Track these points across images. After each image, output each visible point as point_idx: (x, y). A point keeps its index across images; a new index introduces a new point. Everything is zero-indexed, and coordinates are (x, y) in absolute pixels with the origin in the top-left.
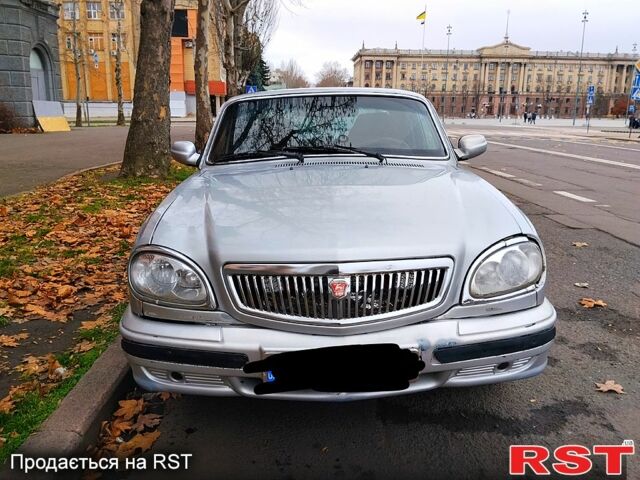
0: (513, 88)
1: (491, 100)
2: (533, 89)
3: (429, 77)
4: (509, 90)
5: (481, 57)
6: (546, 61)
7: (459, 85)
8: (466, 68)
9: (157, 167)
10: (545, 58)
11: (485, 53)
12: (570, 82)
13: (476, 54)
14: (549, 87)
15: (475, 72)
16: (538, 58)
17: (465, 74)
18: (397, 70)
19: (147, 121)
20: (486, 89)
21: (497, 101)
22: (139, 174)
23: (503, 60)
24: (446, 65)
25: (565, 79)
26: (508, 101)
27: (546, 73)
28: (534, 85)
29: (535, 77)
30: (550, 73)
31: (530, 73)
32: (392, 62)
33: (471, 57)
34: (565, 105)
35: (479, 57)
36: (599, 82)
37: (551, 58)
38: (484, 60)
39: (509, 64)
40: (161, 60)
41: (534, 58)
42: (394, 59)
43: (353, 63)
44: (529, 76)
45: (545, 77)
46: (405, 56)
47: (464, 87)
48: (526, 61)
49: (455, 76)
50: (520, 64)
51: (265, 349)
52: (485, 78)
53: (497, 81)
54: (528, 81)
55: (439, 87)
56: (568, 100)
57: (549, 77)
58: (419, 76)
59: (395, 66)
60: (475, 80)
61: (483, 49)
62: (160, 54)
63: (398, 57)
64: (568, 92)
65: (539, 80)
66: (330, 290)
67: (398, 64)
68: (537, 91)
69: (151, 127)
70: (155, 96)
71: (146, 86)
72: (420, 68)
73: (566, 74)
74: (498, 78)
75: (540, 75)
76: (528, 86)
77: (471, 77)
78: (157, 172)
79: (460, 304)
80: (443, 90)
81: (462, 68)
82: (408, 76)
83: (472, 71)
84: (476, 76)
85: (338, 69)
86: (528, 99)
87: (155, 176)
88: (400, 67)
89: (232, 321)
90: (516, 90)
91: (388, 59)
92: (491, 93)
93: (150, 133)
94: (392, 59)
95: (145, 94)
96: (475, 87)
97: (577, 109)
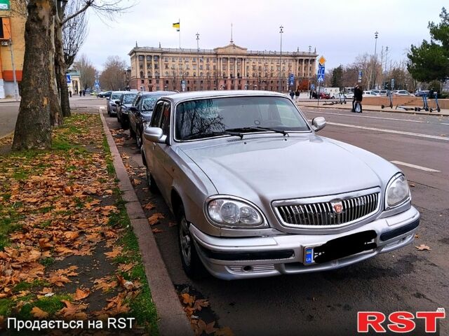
0: (238, 75)
1: (225, 82)
2: (251, 75)
3: (184, 67)
4: (236, 75)
5: (216, 54)
6: (257, 57)
7: (205, 72)
8: (208, 61)
9: (43, 141)
10: (256, 55)
11: (219, 51)
12: (272, 70)
13: (213, 52)
14: (260, 73)
15: (214, 64)
16: (252, 55)
17: (208, 65)
18: (161, 62)
19: (35, 108)
20: (222, 75)
21: (229, 83)
22: (30, 147)
23: (231, 56)
24: (194, 59)
25: (269, 68)
26: (236, 83)
27: (257, 65)
28: (251, 72)
29: (251, 67)
30: (260, 65)
31: (248, 65)
32: (158, 56)
33: (210, 54)
34: (270, 85)
35: (216, 55)
36: (289, 70)
37: (260, 55)
38: (219, 56)
39: (235, 59)
40: (43, 64)
41: (249, 55)
42: (160, 55)
43: (130, 57)
44: (248, 67)
45: (257, 68)
46: (167, 53)
47: (208, 73)
48: (245, 57)
49: (201, 66)
50: (242, 59)
51: (304, 245)
52: (220, 67)
53: (229, 70)
54: (248, 70)
55: (191, 74)
56: (272, 82)
57: (260, 67)
58: (177, 66)
59: (160, 59)
60: (214, 69)
61: (218, 49)
62: (42, 59)
63: (162, 53)
64: (272, 76)
65: (254, 69)
66: (334, 210)
67: (162, 58)
68: (253, 76)
69: (37, 113)
70: (40, 90)
71: (32, 82)
72: (177, 61)
73: (270, 65)
74: (229, 69)
75: (254, 66)
76: (248, 73)
77: (211, 67)
78: (44, 144)
79: (384, 210)
80: (195, 76)
81: (205, 61)
82: (170, 66)
83: (212, 64)
84: (214, 66)
85: (119, 61)
86: (248, 82)
87: (43, 148)
88: (164, 60)
89: (279, 233)
90: (240, 76)
91: (155, 54)
92: (225, 77)
93: (37, 116)
94: (158, 54)
95: (32, 88)
96: (215, 73)
97: (278, 87)
